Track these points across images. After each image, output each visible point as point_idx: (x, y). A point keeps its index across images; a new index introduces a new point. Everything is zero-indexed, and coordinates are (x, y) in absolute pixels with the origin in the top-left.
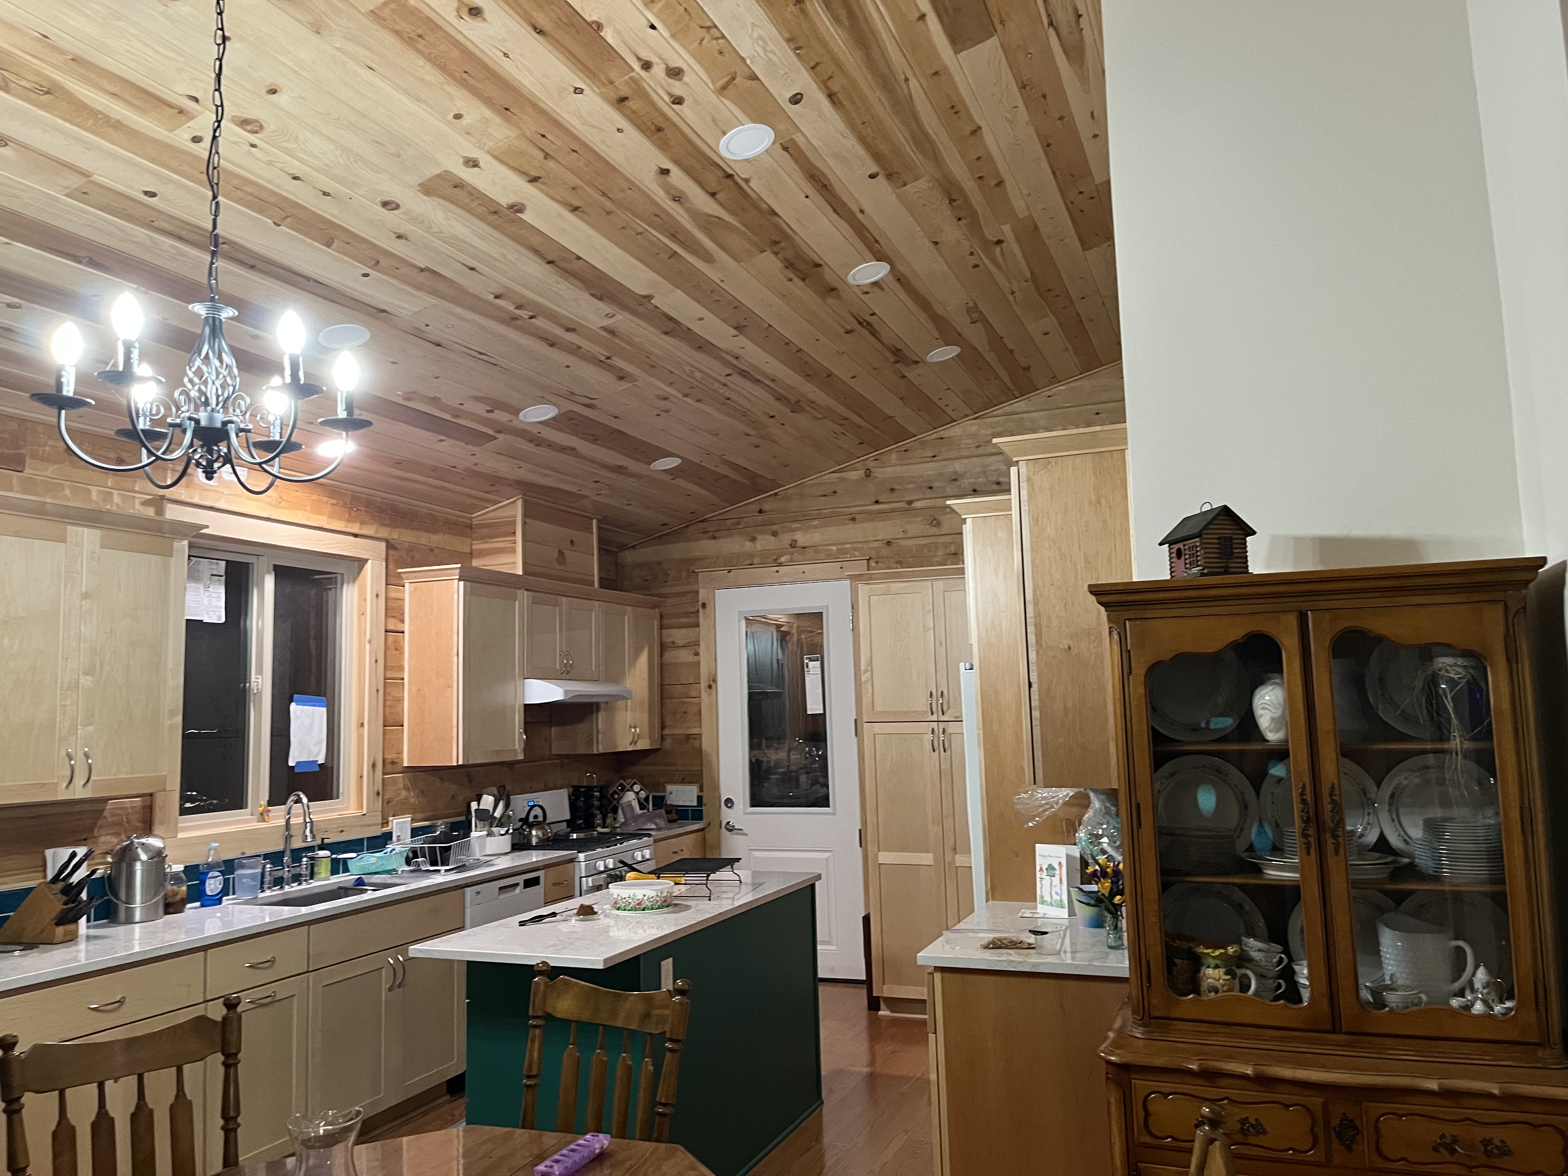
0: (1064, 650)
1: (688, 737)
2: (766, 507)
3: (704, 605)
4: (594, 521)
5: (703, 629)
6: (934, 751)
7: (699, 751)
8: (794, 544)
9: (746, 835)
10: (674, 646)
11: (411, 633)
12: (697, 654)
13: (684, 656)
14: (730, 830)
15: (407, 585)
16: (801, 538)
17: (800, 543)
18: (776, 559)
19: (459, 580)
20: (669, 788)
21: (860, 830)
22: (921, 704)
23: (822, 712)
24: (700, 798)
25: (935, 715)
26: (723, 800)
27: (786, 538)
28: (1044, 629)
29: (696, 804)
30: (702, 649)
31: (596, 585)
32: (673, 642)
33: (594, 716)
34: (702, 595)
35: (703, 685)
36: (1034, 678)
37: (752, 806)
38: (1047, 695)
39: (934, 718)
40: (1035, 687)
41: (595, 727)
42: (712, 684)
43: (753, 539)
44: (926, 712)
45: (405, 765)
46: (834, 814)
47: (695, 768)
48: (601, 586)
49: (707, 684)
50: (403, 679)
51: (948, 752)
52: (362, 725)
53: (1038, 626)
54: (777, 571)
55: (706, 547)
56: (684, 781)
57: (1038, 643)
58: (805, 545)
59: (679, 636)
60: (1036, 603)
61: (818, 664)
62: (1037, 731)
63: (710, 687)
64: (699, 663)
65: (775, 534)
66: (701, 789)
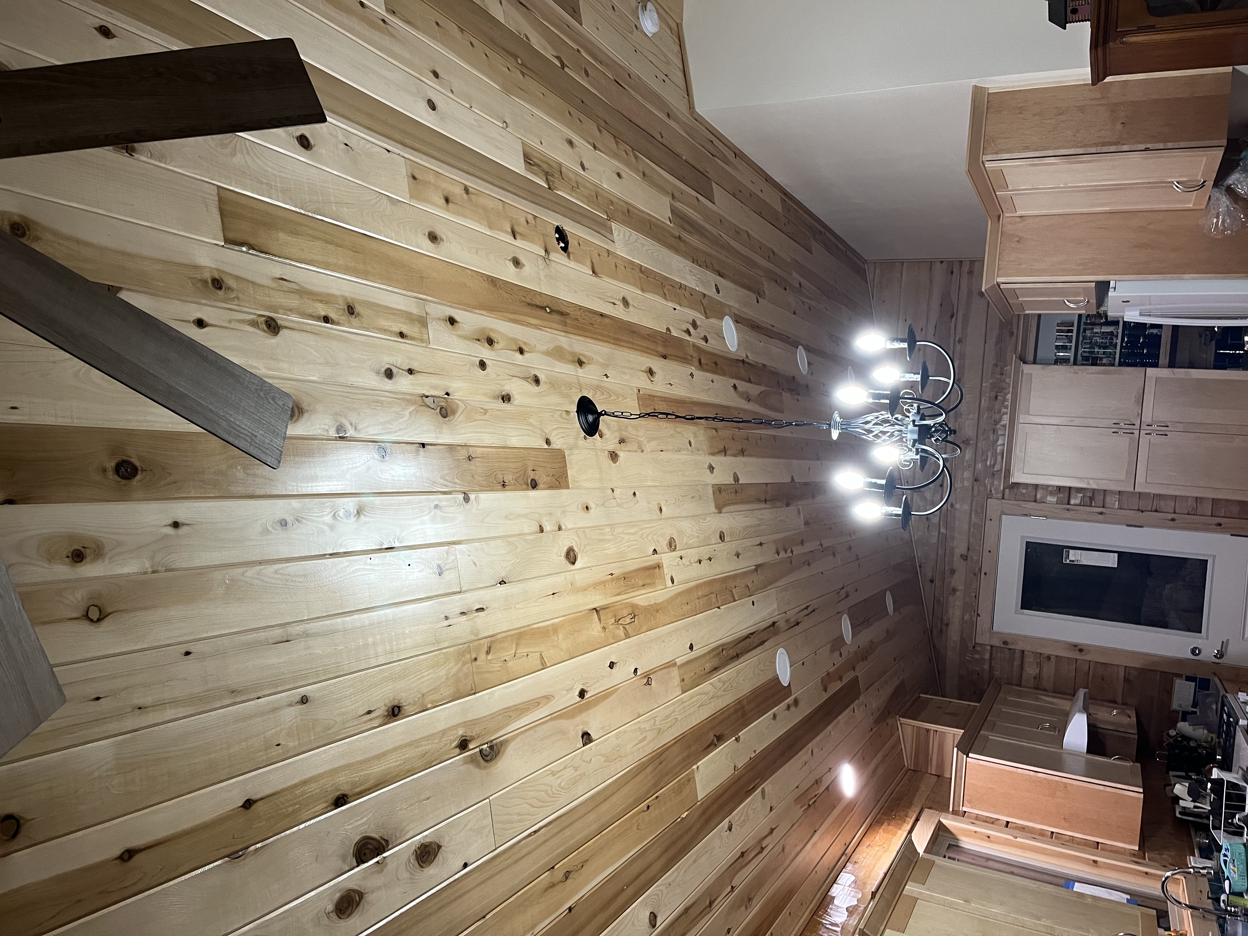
0: (1123, 127)
1: (1126, 680)
2: (929, 575)
3: (1005, 643)
4: (921, 695)
5: (1027, 648)
6: (1166, 435)
7: (1143, 672)
8: (964, 557)
9: (1228, 640)
10: (1038, 678)
11: (1008, 816)
12: (1049, 658)
13: (1049, 670)
14: (1222, 656)
15: (964, 809)
16: (961, 549)
17: (964, 552)
18: (975, 574)
19: (967, 756)
20: (1175, 706)
21: (1232, 535)
22: (1123, 442)
23: (1116, 555)
24: (1188, 679)
25: (1134, 431)
26: (1193, 657)
27: (958, 563)
28: (1106, 140)
29: (1194, 683)
30: (1047, 651)
31: (978, 704)
32: (1035, 678)
33: (1100, 730)
34: (997, 643)
35: (1077, 655)
36: (1143, 147)
37: (1200, 632)
38: (1155, 138)
39: (1137, 432)
40: (1149, 146)
41: (1111, 732)
42: (1080, 649)
43: (954, 590)
44: (1131, 438)
45: (1137, 848)
46: (1214, 557)
47: (1158, 678)
48: (979, 702)
49: (1077, 652)
50: (1052, 833)
51: (1169, 424)
52: (1095, 862)
53: (1104, 144)
54: (985, 574)
55: (954, 634)
56: (1169, 692)
57: (1116, 144)
58: (967, 548)
59: (1031, 670)
60: (1085, 146)
61: (1071, 552)
62: (1183, 145)
63: (1081, 650)
64: (1057, 656)
65: (953, 572)
66: (1179, 676)
